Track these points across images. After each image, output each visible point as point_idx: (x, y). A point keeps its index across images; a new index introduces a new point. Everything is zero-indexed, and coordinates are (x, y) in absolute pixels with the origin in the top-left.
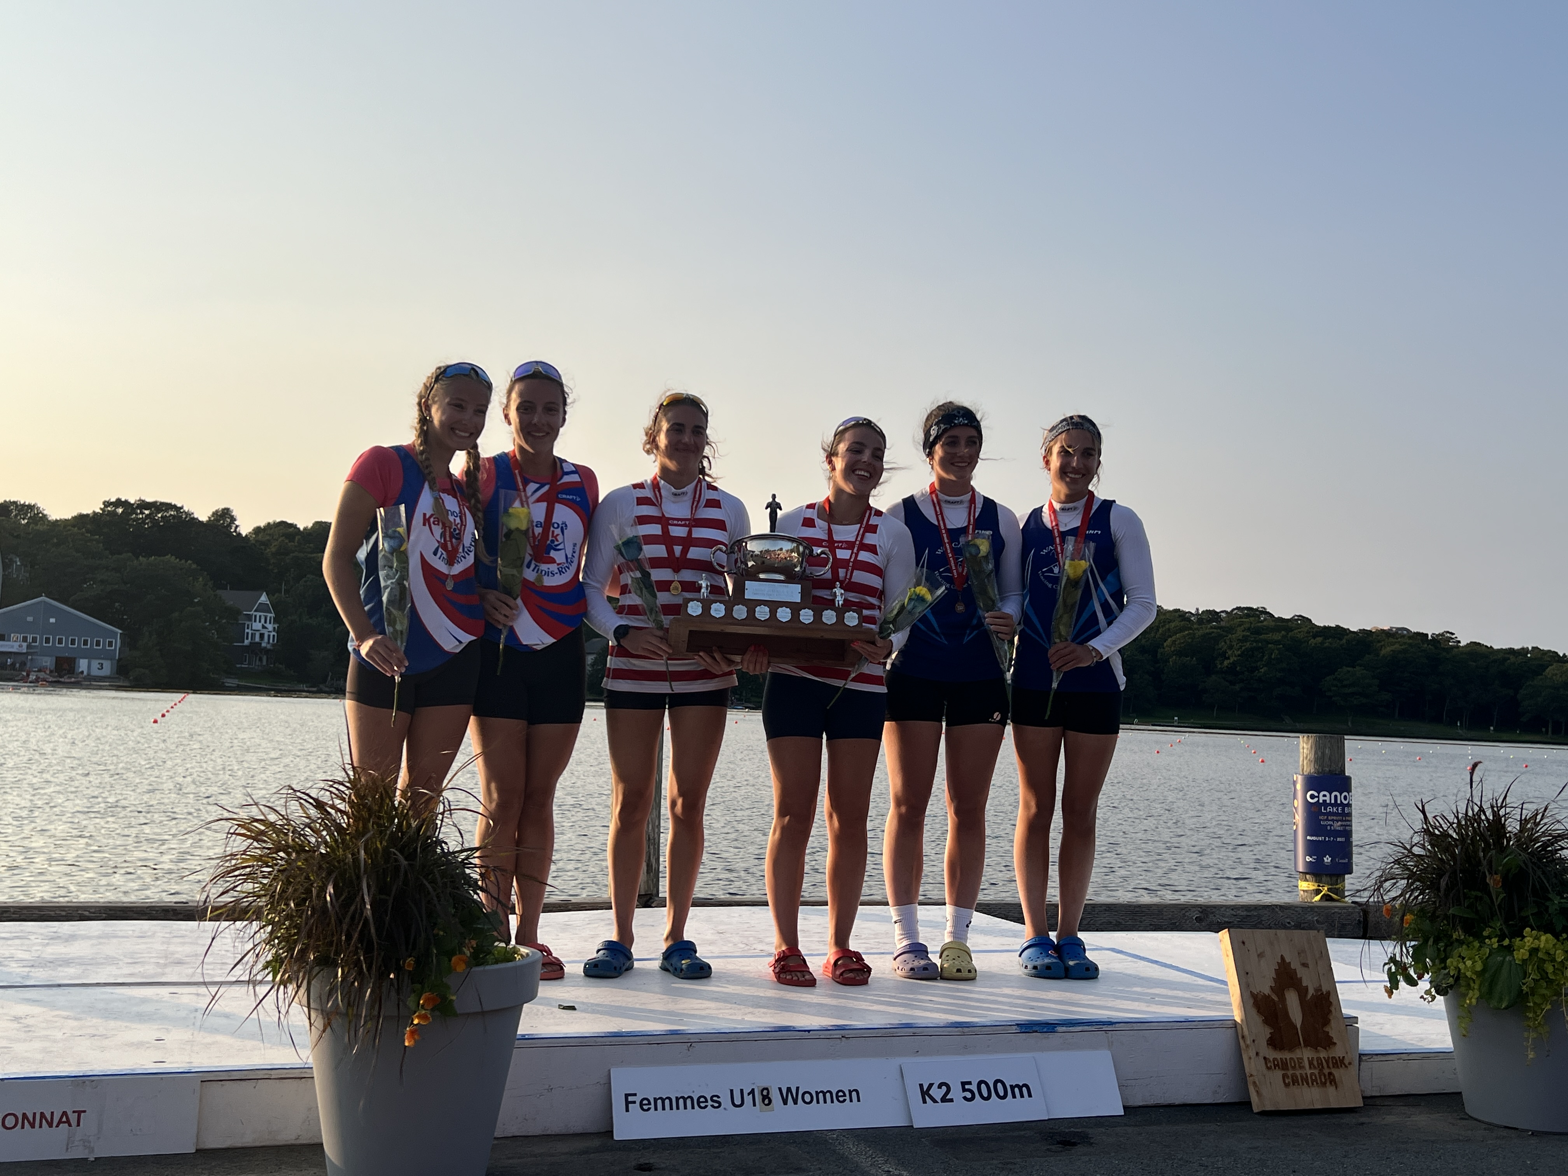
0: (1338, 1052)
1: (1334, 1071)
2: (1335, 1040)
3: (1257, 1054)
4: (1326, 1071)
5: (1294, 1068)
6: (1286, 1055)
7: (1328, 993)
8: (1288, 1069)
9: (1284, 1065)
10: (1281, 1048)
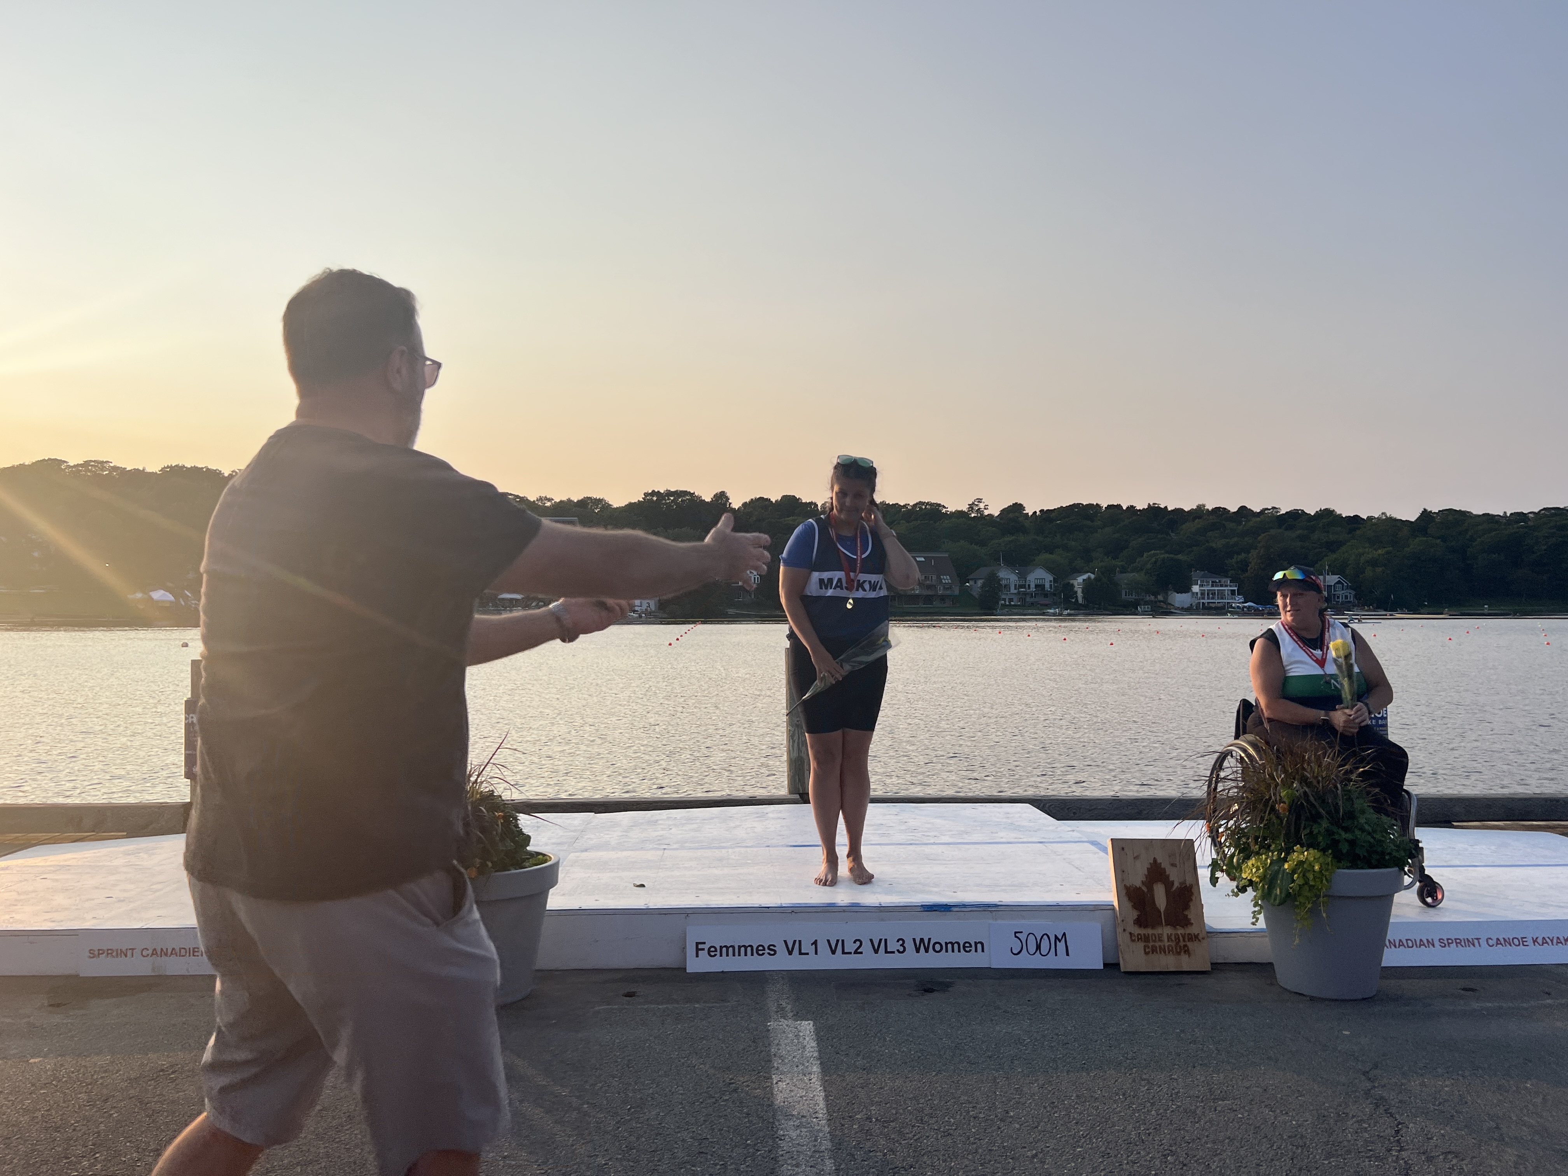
0: (1193, 930)
1: (1188, 944)
2: (1192, 921)
3: (1125, 929)
4: (1182, 944)
5: (1155, 941)
6: (1149, 931)
7: (1191, 886)
8: (1149, 942)
9: (1146, 939)
10: (1146, 927)
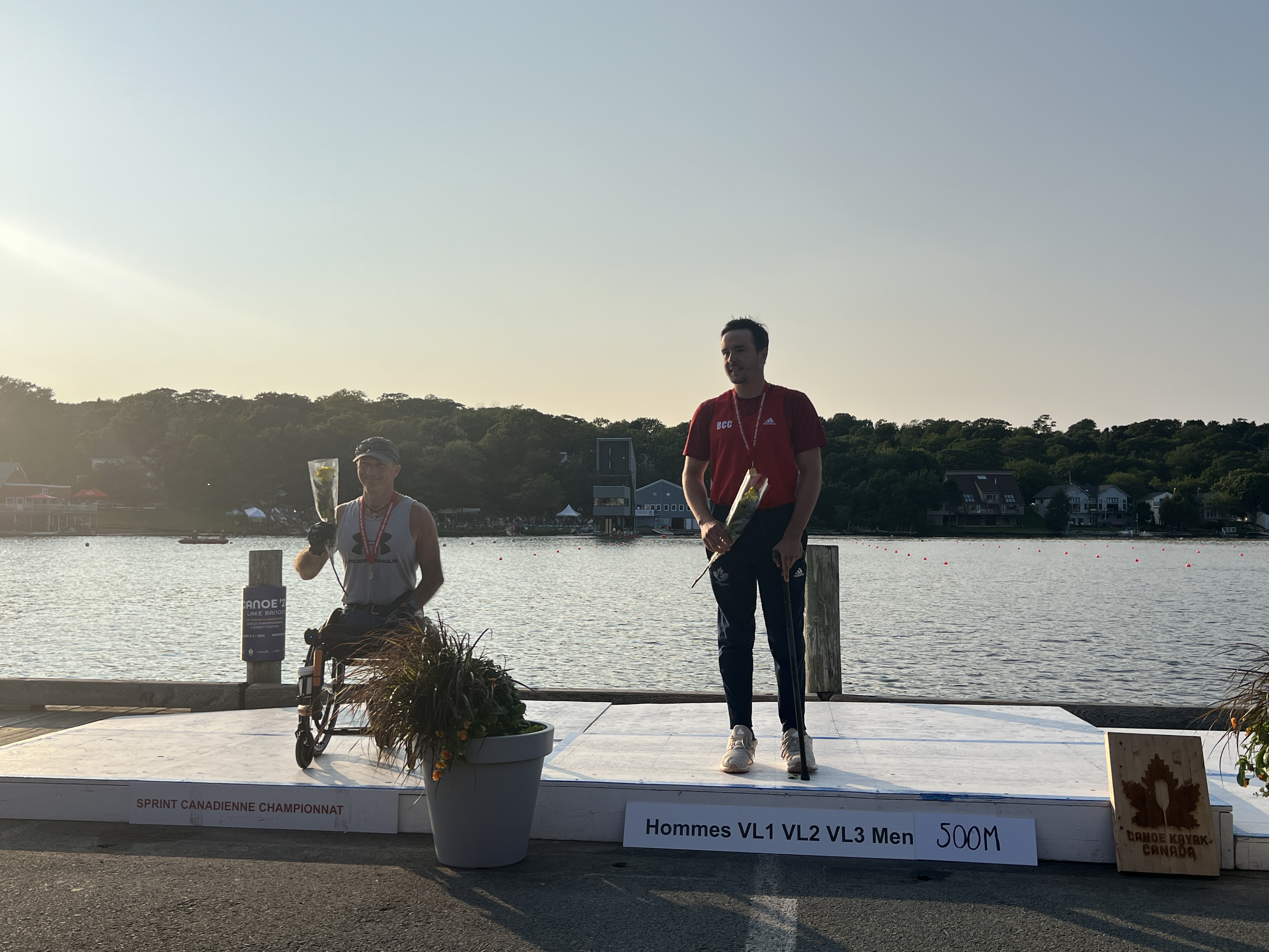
0: (1199, 832)
1: (1194, 846)
2: (1199, 823)
3: (1121, 828)
4: (1186, 846)
5: (1155, 841)
6: (1150, 831)
8: (1149, 841)
9: (1146, 838)
10: (1145, 825)
